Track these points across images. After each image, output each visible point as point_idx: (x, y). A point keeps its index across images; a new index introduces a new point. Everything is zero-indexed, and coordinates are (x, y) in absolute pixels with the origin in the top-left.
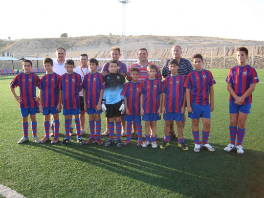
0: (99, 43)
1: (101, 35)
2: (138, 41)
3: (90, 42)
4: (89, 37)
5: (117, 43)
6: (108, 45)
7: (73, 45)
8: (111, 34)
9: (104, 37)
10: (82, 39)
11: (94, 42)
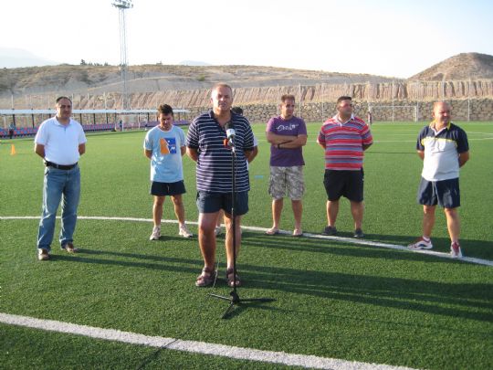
0: (66, 80)
1: (67, 65)
2: (140, 75)
3: (47, 79)
4: (44, 69)
5: (102, 80)
6: (84, 83)
7: (13, 84)
8: (83, 63)
9: (74, 68)
10: (30, 71)
11: (57, 78)
